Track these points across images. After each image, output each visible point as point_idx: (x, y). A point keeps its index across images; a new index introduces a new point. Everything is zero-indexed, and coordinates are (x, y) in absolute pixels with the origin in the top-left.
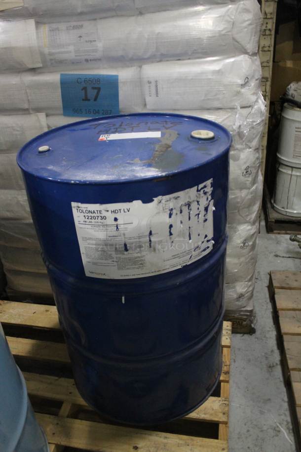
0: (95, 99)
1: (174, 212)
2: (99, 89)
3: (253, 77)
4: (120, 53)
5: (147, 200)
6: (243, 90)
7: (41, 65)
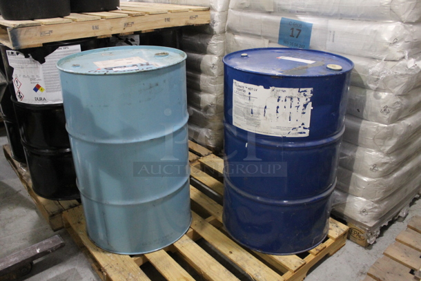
0: (297, 37)
1: (281, 99)
2: (300, 31)
3: (402, 39)
4: (316, 10)
5: (267, 87)
6: (390, 48)
7: (272, 10)
